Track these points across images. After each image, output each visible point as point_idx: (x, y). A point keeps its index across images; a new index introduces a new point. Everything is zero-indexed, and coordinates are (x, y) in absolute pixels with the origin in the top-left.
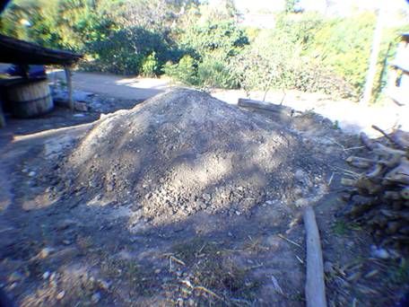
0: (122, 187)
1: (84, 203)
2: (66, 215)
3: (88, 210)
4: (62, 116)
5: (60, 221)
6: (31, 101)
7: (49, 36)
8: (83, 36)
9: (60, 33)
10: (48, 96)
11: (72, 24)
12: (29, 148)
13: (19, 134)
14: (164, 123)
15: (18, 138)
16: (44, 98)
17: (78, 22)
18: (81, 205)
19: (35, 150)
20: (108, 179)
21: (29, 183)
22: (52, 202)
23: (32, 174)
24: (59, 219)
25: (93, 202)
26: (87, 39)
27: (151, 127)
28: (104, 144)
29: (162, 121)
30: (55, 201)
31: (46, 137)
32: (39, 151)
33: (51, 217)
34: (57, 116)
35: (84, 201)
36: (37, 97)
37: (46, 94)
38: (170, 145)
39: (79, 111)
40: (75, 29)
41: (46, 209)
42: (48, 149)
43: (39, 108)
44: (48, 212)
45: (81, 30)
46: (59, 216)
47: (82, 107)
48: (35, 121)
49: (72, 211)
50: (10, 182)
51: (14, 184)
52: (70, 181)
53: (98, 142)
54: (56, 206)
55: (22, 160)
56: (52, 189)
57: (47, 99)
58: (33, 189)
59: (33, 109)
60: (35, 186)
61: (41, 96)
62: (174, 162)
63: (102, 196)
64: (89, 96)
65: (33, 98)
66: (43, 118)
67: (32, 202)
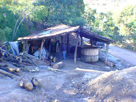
0: (99, 98)
1: (83, 98)
2: (74, 99)
3: (82, 100)
4: (99, 66)
5: (71, 100)
6: (89, 56)
7: (113, 28)
8: (130, 30)
9: (119, 27)
10: (97, 55)
11: (125, 23)
12: (78, 73)
13: (79, 67)
14: (130, 79)
15: (78, 69)
16: (95, 56)
17: (128, 22)
18: (81, 98)
19: (81, 75)
20: (96, 93)
21: (71, 85)
22: (73, 94)
23: (74, 82)
24: (71, 99)
25: (85, 99)
26: (132, 31)
27: (123, 79)
28: (103, 80)
29: (129, 78)
30: (75, 94)
31: (87, 72)
32: (82, 76)
33: (69, 98)
34: (98, 65)
35: (83, 97)
36: (92, 55)
37: (96, 55)
38: (128, 89)
39: (108, 66)
40: (127, 25)
41: (70, 95)
42: (85, 76)
43: (91, 60)
44: (70, 96)
45: (130, 26)
46: (72, 99)
47: (111, 64)
48: (88, 64)
49: (77, 99)
50: (64, 82)
51: (66, 83)
52: (84, 89)
53: (102, 79)
54: (73, 95)
55: (73, 77)
56: (76, 89)
57: (96, 57)
58: (71, 87)
59: (88, 59)
60: (72, 87)
61: (94, 55)
62: (125, 96)
63: (90, 98)
64: (118, 60)
65: (90, 55)
66: (92, 64)
67: (67, 91)
